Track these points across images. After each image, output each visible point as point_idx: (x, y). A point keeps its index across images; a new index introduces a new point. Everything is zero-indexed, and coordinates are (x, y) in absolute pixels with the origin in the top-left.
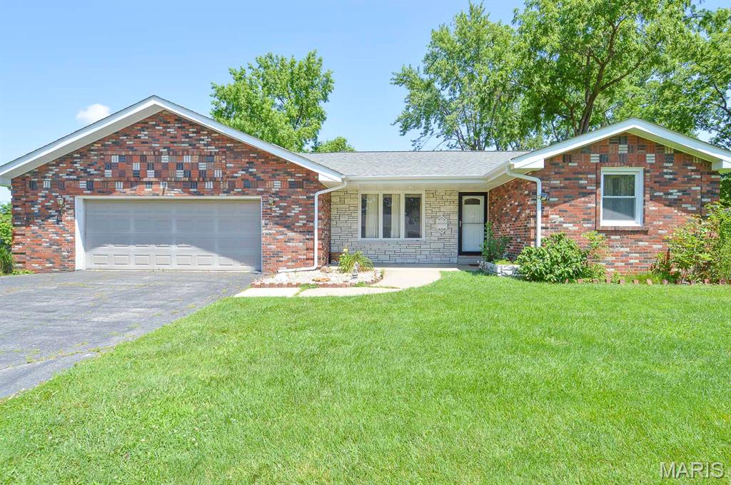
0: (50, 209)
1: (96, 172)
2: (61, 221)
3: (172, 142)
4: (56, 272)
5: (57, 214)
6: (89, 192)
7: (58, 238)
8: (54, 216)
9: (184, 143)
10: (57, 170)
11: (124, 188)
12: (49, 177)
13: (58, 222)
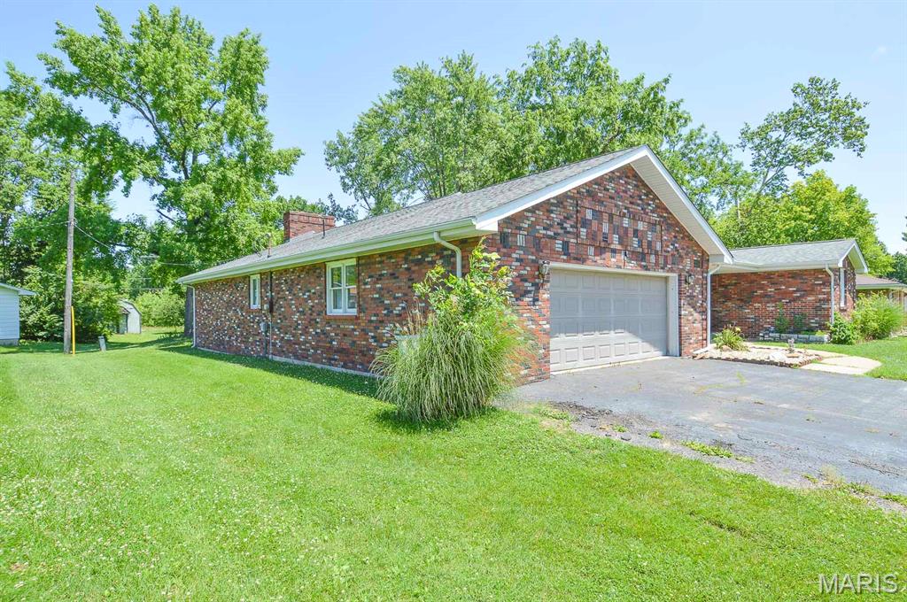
0: (526, 281)
1: (571, 230)
2: (538, 300)
3: (631, 203)
4: (532, 382)
5: (533, 288)
6: (565, 257)
7: (534, 327)
8: (530, 292)
9: (638, 205)
10: (533, 219)
11: (595, 256)
12: (525, 229)
13: (536, 300)
